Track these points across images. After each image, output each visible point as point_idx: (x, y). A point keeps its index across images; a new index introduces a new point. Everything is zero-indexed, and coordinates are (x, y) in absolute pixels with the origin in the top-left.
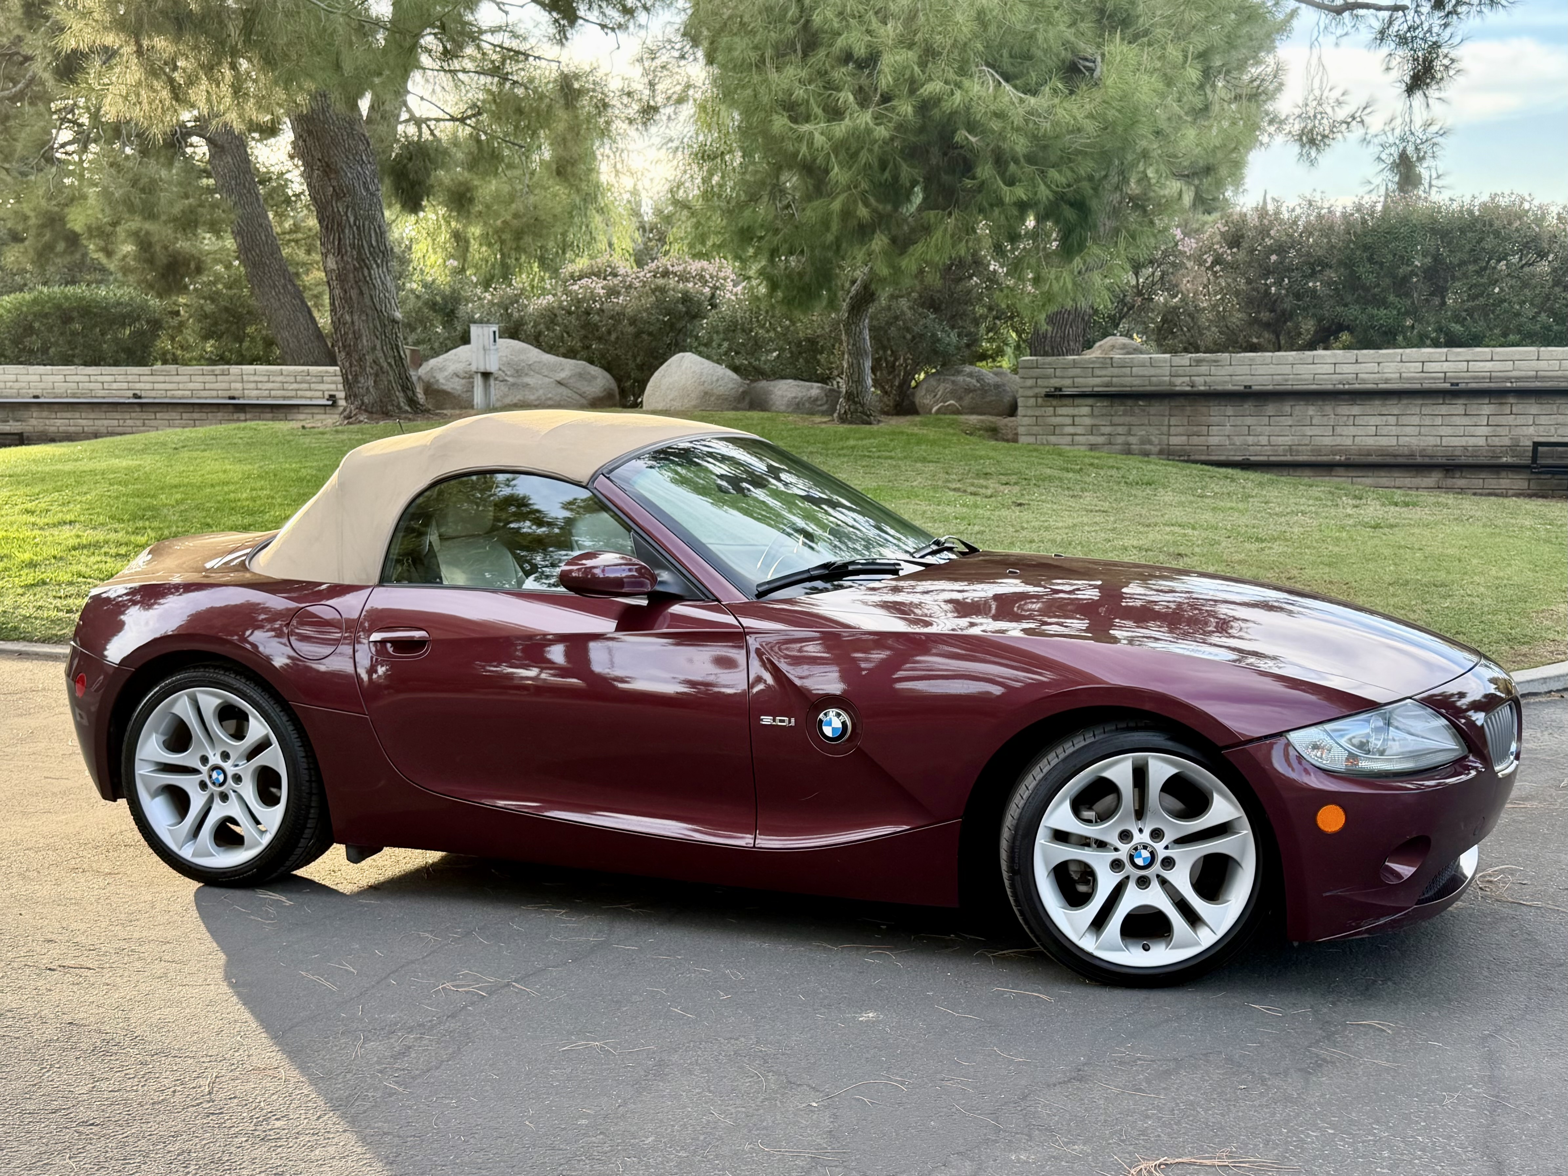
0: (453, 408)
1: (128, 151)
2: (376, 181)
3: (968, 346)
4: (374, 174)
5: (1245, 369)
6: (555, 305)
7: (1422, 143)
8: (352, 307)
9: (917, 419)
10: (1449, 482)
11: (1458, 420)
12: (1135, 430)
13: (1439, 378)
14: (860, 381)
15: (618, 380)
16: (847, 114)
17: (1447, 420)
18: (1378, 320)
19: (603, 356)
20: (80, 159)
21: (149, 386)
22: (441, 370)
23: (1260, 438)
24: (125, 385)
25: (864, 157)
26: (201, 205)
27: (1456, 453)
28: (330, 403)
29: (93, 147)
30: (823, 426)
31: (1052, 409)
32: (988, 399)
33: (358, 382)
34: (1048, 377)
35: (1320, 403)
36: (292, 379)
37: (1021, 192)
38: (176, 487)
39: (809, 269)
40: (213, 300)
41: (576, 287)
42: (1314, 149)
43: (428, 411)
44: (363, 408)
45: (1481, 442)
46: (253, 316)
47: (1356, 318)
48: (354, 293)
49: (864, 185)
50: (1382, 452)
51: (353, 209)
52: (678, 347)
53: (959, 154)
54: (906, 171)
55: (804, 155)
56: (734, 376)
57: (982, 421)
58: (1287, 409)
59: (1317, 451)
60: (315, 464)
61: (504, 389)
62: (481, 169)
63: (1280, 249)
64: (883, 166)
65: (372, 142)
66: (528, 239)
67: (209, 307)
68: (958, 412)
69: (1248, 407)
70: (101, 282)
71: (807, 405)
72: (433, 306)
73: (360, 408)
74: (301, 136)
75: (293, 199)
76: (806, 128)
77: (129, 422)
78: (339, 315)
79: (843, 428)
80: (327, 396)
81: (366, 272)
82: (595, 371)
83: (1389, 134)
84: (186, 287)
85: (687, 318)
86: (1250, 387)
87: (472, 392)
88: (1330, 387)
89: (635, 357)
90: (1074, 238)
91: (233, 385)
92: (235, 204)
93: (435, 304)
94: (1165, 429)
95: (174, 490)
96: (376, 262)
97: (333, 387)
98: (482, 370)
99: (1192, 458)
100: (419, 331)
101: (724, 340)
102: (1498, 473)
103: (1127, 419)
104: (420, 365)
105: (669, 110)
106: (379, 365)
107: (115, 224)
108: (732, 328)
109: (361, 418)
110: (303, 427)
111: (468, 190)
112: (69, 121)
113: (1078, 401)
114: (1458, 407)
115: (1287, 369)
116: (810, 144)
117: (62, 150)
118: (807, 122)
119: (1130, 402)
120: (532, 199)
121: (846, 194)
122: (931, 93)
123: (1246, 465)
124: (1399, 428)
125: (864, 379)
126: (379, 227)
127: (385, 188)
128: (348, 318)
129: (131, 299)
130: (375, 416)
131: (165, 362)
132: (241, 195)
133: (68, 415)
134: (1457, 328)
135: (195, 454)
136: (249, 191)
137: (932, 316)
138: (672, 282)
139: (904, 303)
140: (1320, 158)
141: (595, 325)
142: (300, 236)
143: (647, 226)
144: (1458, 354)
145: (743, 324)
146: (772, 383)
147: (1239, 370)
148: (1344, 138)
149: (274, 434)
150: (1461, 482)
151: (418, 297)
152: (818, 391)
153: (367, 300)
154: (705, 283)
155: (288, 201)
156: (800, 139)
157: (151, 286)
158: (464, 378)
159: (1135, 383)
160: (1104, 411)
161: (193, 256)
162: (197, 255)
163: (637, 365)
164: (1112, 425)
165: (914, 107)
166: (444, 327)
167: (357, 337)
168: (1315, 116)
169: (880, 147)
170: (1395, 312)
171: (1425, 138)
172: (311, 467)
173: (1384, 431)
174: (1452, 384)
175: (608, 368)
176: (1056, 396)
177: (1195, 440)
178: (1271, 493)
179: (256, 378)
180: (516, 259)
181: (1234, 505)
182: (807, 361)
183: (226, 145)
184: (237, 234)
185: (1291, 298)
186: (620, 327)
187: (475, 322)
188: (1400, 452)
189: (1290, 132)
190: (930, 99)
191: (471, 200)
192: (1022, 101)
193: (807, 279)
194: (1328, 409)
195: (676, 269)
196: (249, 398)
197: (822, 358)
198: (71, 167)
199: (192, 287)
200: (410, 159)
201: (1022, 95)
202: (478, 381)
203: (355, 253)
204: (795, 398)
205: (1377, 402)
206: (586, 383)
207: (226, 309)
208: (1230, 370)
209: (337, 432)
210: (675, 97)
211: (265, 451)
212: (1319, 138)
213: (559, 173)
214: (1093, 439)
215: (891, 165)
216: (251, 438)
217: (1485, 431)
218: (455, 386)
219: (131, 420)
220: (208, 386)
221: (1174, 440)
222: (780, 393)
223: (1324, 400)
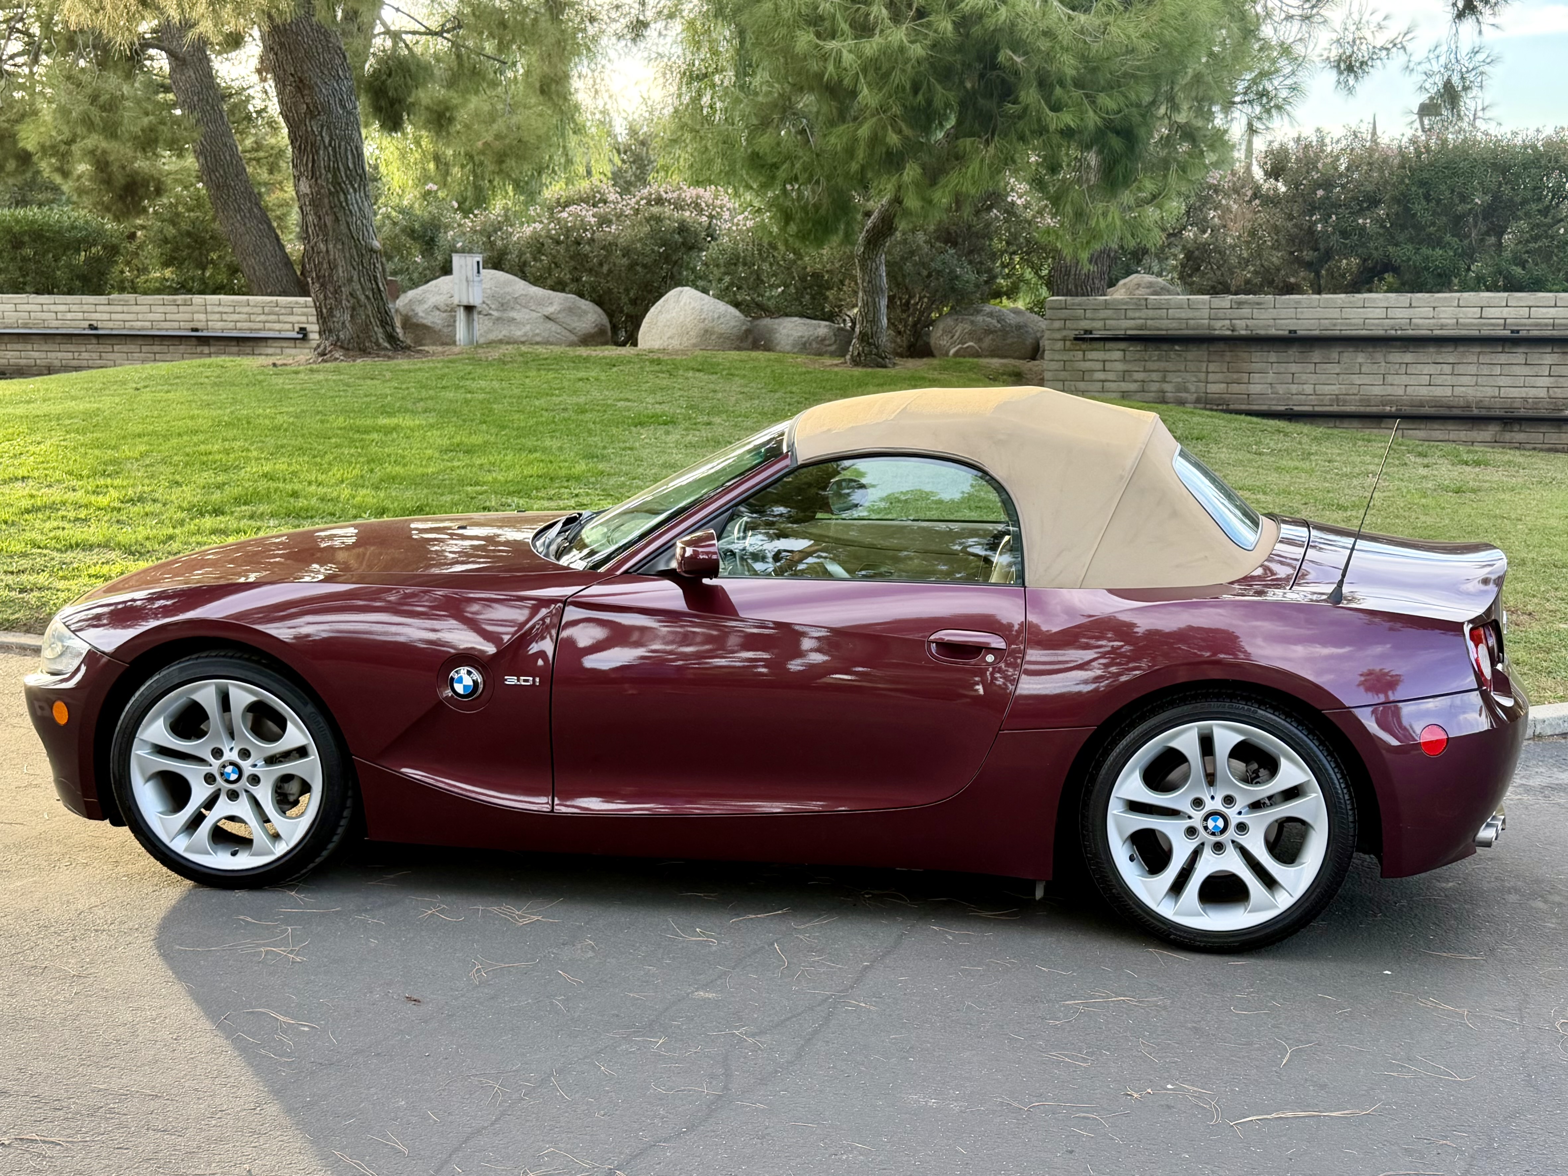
0: (434, 344)
1: (82, 63)
2: (353, 98)
3: (986, 282)
4: (351, 90)
5: (1291, 313)
6: (543, 233)
7: (1468, 72)
8: (327, 234)
9: (935, 362)
10: (1508, 436)
11: (1517, 370)
12: (1170, 377)
13: (1498, 325)
14: (875, 321)
15: (610, 315)
16: (877, 31)
17: (1506, 370)
18: (1433, 261)
19: (594, 289)
20: (31, 71)
21: (106, 316)
22: (421, 302)
23: (1305, 386)
24: (80, 316)
25: (897, 78)
26: (162, 122)
27: (1516, 405)
28: (300, 336)
29: (44, 59)
30: (836, 369)
31: (1081, 353)
32: (1009, 341)
33: (333, 316)
34: (1077, 319)
35: (1371, 350)
36: (259, 310)
37: (1067, 119)
38: (139, 436)
39: (826, 201)
40: (174, 224)
41: (564, 215)
42: (1352, 75)
43: (408, 348)
44: (338, 344)
45: (1543, 393)
46: (217, 241)
47: (1409, 259)
48: (329, 220)
49: (896, 110)
50: (1436, 403)
51: (328, 128)
52: (673, 281)
53: (998, 76)
54: (941, 94)
55: (831, 75)
56: (737, 313)
57: (1005, 365)
58: (1335, 355)
59: (1366, 401)
60: (291, 409)
61: (489, 324)
62: (461, 86)
63: (1327, 184)
64: (916, 89)
65: (348, 55)
66: (511, 163)
67: (171, 231)
68: (978, 355)
69: (1293, 352)
70: (53, 201)
71: (814, 345)
72: (411, 233)
73: (335, 345)
74: (272, 49)
75: (254, 115)
76: (832, 45)
77: (85, 355)
78: (312, 243)
79: (858, 371)
80: (297, 329)
81: (342, 198)
82: (585, 305)
83: (1434, 62)
84: (145, 210)
85: (683, 249)
86: (1295, 332)
87: (455, 327)
88: (1381, 333)
89: (627, 290)
90: (1120, 169)
91: (196, 316)
92: (198, 121)
93: (413, 231)
94: (1202, 376)
95: (138, 440)
96: (353, 186)
97: (304, 319)
98: (465, 303)
99: (1231, 407)
100: (396, 260)
101: (725, 274)
102: (1559, 427)
103: (1163, 365)
104: (398, 297)
105: (660, 25)
106: (356, 298)
107: (69, 142)
108: (734, 261)
109: (337, 355)
110: (274, 365)
111: (447, 109)
112: (19, 31)
113: (1109, 345)
114: (1518, 356)
115: (1335, 313)
116: (838, 61)
117: (11, 62)
118: (834, 38)
119: (1165, 347)
120: (515, 120)
121: (874, 119)
122: (972, 8)
123: (1291, 416)
124: (1454, 377)
125: (879, 319)
126: (357, 148)
127: (362, 105)
128: (322, 246)
129: (87, 222)
130: (351, 353)
131: (122, 290)
132: (203, 111)
133: (19, 347)
134: (1518, 270)
135: (159, 396)
136: (213, 108)
137: (952, 251)
138: (667, 210)
139: (921, 237)
140: (1358, 87)
141: (586, 256)
142: (262, 154)
143: (622, 147)
144: (1520, 299)
145: (745, 257)
146: (777, 321)
147: (1284, 313)
148: (1384, 67)
149: (243, 373)
150: (1520, 437)
151: (395, 224)
152: (826, 330)
153: (343, 228)
154: (701, 211)
155: (248, 118)
156: (825, 58)
157: (108, 209)
158: (445, 311)
159: (1171, 326)
160: (1137, 356)
161: (152, 176)
162: (156, 176)
163: (630, 300)
164: (1145, 371)
165: (954, 22)
166: (423, 257)
167: (333, 267)
168: (1354, 41)
169: (913, 67)
170: (1452, 254)
171: (1471, 67)
172: (287, 413)
173: (1439, 380)
174: (1513, 332)
175: (599, 303)
176: (1085, 339)
177: (1235, 388)
178: (1331, 449)
179: (221, 309)
180: (490, 181)
181: (1297, 464)
182: (813, 298)
183: (188, 58)
184: (200, 153)
185: (1337, 236)
186: (612, 259)
187: (457, 252)
188: (1455, 404)
189: (1328, 58)
190: (972, 14)
191: (451, 120)
192: (1070, 18)
193: (823, 212)
194: (1379, 356)
195: (669, 196)
196: (214, 330)
197: (830, 294)
198: (20, 80)
199: (151, 210)
200: (390, 75)
201: (1070, 12)
202: (461, 315)
203: (330, 176)
204: (802, 337)
205: (1432, 350)
206: (576, 319)
207: (189, 234)
208: (1273, 313)
209: (312, 371)
210: (666, 12)
211: (235, 394)
212: (1358, 64)
213: (542, 92)
214: (1124, 386)
215: (925, 86)
216: (219, 377)
217: (1546, 381)
218: (435, 320)
219: (86, 353)
220: (169, 317)
221: (1213, 388)
222: (784, 332)
223: (1374, 347)
